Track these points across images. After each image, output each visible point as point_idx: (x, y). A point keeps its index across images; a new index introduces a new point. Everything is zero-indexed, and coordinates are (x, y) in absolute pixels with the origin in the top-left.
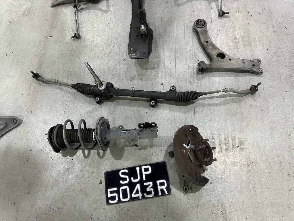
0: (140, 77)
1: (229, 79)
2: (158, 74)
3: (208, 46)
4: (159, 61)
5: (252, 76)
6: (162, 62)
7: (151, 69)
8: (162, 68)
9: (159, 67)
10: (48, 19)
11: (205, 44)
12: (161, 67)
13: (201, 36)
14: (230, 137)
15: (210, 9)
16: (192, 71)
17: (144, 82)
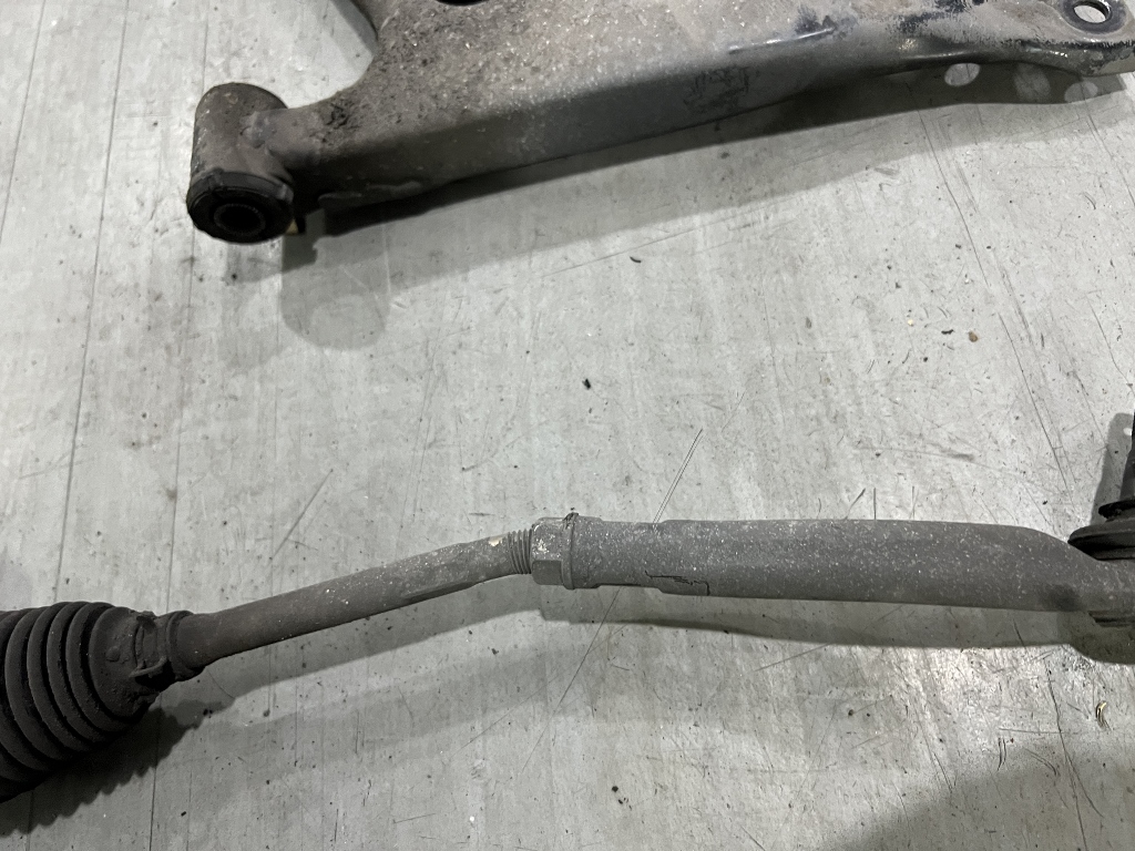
1: (654, 265)
5: (975, 132)
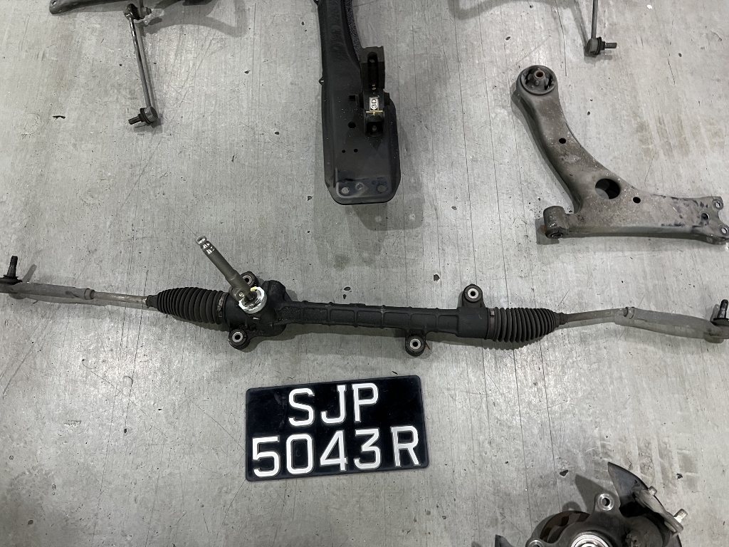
0: (365, 255)
2: (420, 245)
3: (565, 155)
4: (421, 202)
6: (427, 204)
7: (396, 227)
8: (429, 224)
9: (420, 220)
10: (44, 55)
11: (558, 147)
12: (426, 220)
13: (543, 120)
14: (654, 445)
15: (557, 29)
16: (522, 234)
17: (378, 270)
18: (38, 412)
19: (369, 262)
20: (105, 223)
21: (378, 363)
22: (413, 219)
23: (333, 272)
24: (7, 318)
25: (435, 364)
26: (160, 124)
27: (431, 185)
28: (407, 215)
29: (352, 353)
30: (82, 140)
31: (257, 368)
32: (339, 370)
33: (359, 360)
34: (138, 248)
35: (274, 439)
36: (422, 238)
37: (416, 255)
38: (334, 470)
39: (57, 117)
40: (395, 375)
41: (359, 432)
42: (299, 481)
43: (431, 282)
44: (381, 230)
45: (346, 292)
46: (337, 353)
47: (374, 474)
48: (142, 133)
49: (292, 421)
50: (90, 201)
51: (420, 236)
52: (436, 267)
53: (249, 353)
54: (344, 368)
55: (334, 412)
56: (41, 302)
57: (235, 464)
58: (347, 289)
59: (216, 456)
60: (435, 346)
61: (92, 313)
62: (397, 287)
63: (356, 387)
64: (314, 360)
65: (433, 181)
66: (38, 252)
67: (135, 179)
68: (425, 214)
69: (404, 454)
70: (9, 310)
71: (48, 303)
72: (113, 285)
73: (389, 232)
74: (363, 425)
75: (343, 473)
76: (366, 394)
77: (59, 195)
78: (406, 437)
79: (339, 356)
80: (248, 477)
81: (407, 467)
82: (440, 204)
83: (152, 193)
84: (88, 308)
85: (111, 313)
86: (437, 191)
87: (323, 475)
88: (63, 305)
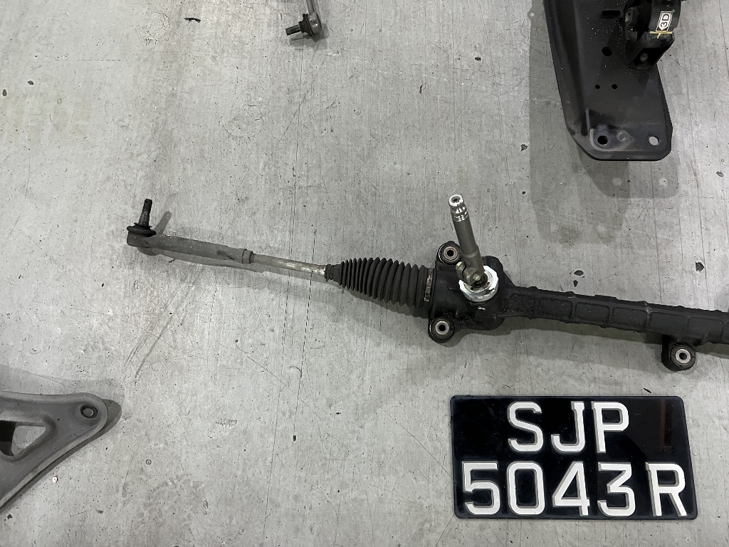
0: (602, 229)
2: (675, 221)
4: (674, 162)
7: (642, 194)
8: (687, 193)
9: (674, 187)
12: (683, 187)
17: (619, 250)
18: (181, 404)
19: (608, 239)
20: (258, 163)
21: (624, 376)
22: (665, 185)
23: (559, 248)
24: (137, 278)
25: (701, 383)
26: (323, 37)
27: (687, 141)
28: (657, 179)
29: (588, 360)
30: (223, 51)
31: (462, 369)
32: (571, 381)
33: (599, 370)
34: (301, 200)
35: (493, 466)
36: (678, 211)
37: (671, 233)
38: (573, 513)
39: (190, 19)
40: (647, 394)
41: (604, 467)
42: (525, 523)
43: (691, 272)
44: (622, 196)
45: (577, 278)
46: (568, 359)
47: (624, 522)
48: (300, 47)
49: (514, 444)
50: (237, 132)
51: (675, 209)
52: (699, 252)
53: (451, 348)
54: (580, 379)
55: (569, 437)
56: (178, 262)
57: (439, 494)
58: (579, 273)
59: (414, 481)
60: (702, 358)
61: (246, 280)
62: (646, 276)
63: (598, 407)
64: (537, 366)
65: (689, 136)
66: (173, 196)
67: (294, 108)
68: (680, 180)
69: (666, 499)
70: (138, 269)
71: (189, 263)
72: (271, 245)
73: (632, 199)
74: (609, 457)
75: (585, 518)
76: (611, 416)
77: (197, 122)
78: (667, 478)
79: (571, 363)
80: (459, 513)
81: (668, 517)
82: (700, 167)
83: (316, 128)
84: (241, 274)
85: (270, 282)
86: (696, 151)
87: (556, 519)
88: (207, 267)
